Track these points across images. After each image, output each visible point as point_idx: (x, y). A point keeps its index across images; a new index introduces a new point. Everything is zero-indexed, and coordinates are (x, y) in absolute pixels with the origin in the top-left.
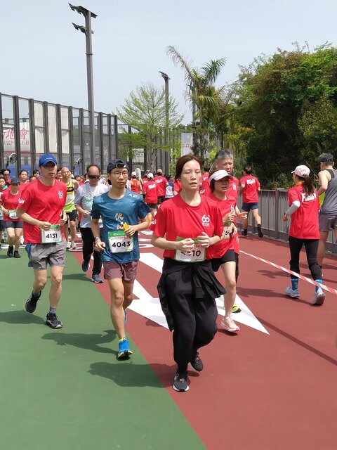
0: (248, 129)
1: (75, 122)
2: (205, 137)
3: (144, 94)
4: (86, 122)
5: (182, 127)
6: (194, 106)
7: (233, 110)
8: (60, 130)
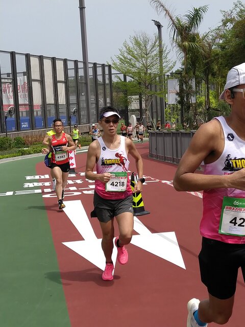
1: (71, 73)
3: (137, 43)
4: (81, 73)
8: (55, 82)
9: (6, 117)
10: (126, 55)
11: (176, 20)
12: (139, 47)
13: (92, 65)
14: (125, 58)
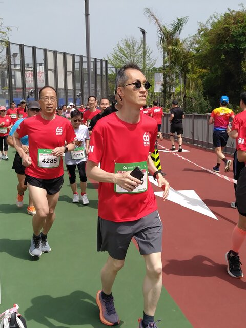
0: (204, 70)
1: (77, 66)
2: (172, 76)
3: (127, 45)
4: (85, 66)
5: (155, 69)
6: (164, 53)
7: (194, 56)
8: (66, 72)
9: (28, 97)
11: (163, 28)
12: (129, 48)
13: (93, 60)
14: (117, 55)
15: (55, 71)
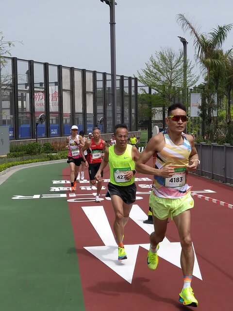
1: (100, 85)
3: (163, 58)
4: (109, 84)
8: (84, 93)
9: (37, 124)
10: (152, 68)
11: (201, 38)
12: (165, 62)
13: (119, 78)
14: (151, 72)
15: (72, 92)
